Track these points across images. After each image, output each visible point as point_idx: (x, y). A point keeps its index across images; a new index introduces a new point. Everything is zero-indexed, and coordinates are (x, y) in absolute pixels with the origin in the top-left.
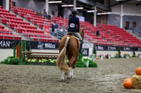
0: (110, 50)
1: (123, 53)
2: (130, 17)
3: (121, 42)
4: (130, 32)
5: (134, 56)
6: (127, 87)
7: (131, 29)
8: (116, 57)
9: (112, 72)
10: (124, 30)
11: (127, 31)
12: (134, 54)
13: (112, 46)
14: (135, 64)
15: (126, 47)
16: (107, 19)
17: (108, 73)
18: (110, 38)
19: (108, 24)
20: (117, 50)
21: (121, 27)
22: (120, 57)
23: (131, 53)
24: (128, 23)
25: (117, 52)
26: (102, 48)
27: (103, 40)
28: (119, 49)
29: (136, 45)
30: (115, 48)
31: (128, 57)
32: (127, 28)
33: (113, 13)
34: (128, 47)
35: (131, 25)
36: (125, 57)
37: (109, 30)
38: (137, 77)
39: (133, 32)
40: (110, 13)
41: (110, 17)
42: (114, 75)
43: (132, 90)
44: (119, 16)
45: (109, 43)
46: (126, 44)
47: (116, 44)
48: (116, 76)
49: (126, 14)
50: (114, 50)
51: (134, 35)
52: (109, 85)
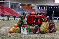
0: (5, 17)
2: (13, 3)
3: (9, 14)
4: (13, 10)
5: (14, 20)
6: (11, 32)
7: (13, 8)
8: (7, 20)
10: (11, 9)
11: (12, 9)
12: (15, 19)
13: (5, 15)
14: (15, 23)
15: (11, 16)
18: (4, 12)
19: (4, 6)
20: (7, 17)
21: (9, 7)
22: (9, 20)
23: (13, 19)
24: (12, 6)
25: (7, 18)
26: (1, 16)
27: (2, 13)
29: (15, 15)
30: (7, 16)
31: (12, 20)
32: (12, 8)
33: (6, 1)
34: (12, 16)
35: (13, 7)
37: (4, 9)
38: (15, 28)
39: (14, 10)
40: (4, 1)
41: (4, 3)
42: (6, 27)
43: (12, 33)
44: (8, 3)
45: (4, 14)
46: (11, 15)
47: (7, 14)
49: (11, 2)
50: (6, 17)
52: (3, 31)
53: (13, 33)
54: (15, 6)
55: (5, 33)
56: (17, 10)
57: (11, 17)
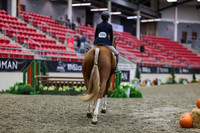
0: (160, 73)
1: (178, 77)
2: (188, 26)
4: (188, 46)
5: (194, 81)
6: (185, 125)
7: (190, 42)
8: (168, 83)
10: (180, 43)
11: (185, 45)
12: (194, 78)
13: (162, 67)
17: (157, 106)
18: (159, 55)
19: (158, 35)
20: (169, 73)
21: (176, 39)
22: (174, 82)
23: (189, 77)
24: (185, 34)
27: (150, 58)
28: (173, 71)
29: (196, 65)
30: (167, 70)
31: (185, 83)
32: (183, 41)
33: (163, 19)
34: (186, 68)
35: (189, 37)
36: (181, 82)
37: (159, 45)
39: (193, 47)
41: (159, 26)
42: (166, 108)
43: (192, 130)
44: (172, 23)
45: (158, 62)
46: (183, 64)
48: (169, 109)
50: (165, 73)
51: (194, 51)
53: (192, 127)
57: (184, 73)
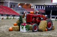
3: (9, 13)
9: (5, 25)
14: (14, 21)
15: (11, 15)
16: (3, 3)
25: (7, 17)
26: (1, 15)
40: (4, 1)
47: (7, 13)
49: (11, 2)
52: (3, 30)
54: (14, 6)
55: (5, 31)
56: (16, 9)
